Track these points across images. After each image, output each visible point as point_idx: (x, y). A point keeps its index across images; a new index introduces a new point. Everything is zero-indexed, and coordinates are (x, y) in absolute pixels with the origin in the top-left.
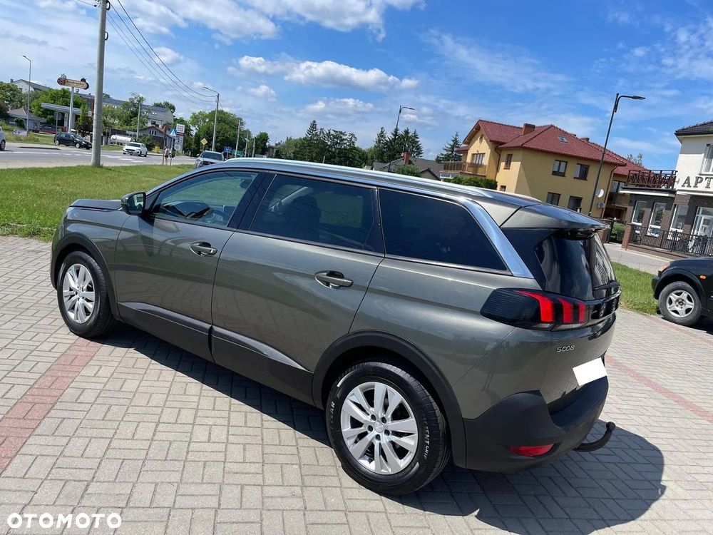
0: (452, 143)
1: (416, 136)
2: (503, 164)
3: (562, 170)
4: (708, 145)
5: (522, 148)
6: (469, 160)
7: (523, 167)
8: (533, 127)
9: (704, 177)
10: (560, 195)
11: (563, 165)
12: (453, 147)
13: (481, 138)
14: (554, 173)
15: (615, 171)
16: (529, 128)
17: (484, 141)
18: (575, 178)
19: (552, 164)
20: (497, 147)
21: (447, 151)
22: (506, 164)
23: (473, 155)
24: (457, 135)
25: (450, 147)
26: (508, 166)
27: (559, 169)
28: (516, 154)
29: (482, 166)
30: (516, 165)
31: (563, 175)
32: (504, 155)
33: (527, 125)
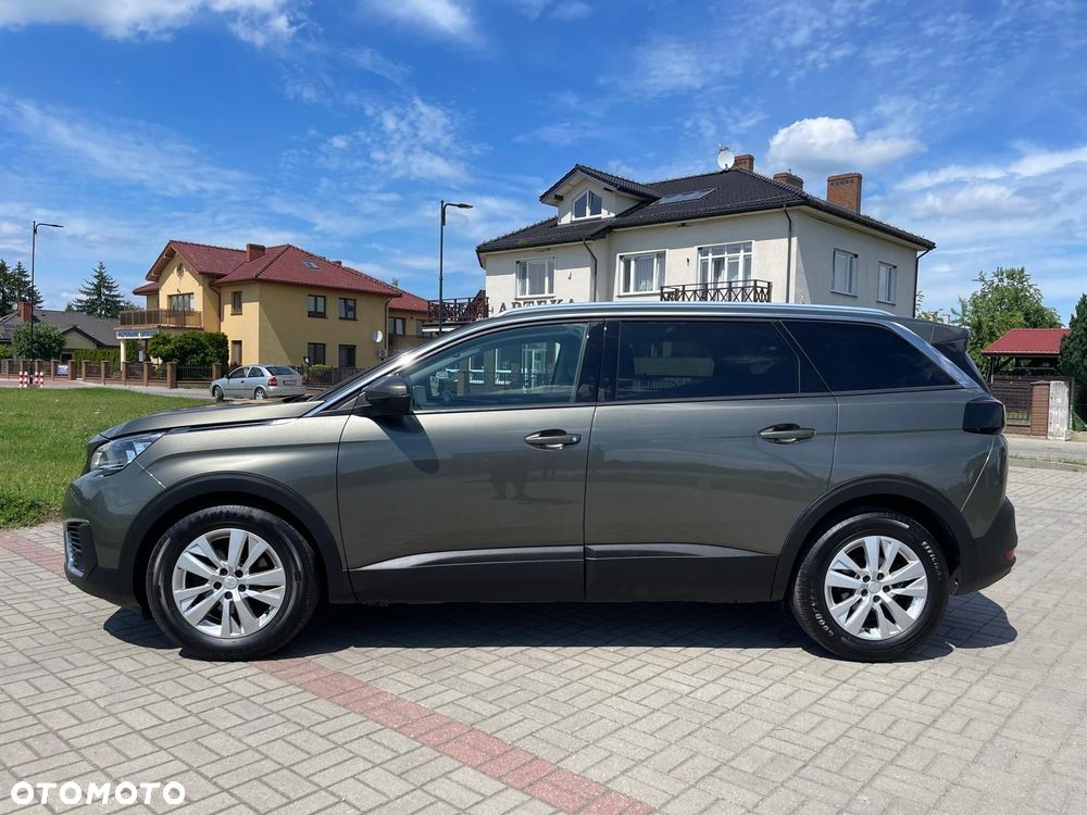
0: (96, 281)
1: (22, 273)
2: (228, 309)
3: (320, 309)
4: (518, 262)
5: (257, 280)
6: (164, 304)
7: (264, 308)
8: (263, 248)
9: (522, 302)
10: (324, 345)
11: (320, 301)
12: (98, 288)
13: (180, 270)
14: (311, 314)
15: (389, 305)
16: (256, 250)
17: (186, 274)
18: (340, 318)
19: (305, 303)
20: (214, 282)
21: (88, 294)
22: (234, 307)
23: (170, 297)
24: (102, 267)
25: (92, 287)
26: (237, 310)
27: (316, 306)
28: (246, 292)
29: (191, 313)
30: (251, 309)
31: (323, 315)
32: (227, 294)
33: (251, 247)
